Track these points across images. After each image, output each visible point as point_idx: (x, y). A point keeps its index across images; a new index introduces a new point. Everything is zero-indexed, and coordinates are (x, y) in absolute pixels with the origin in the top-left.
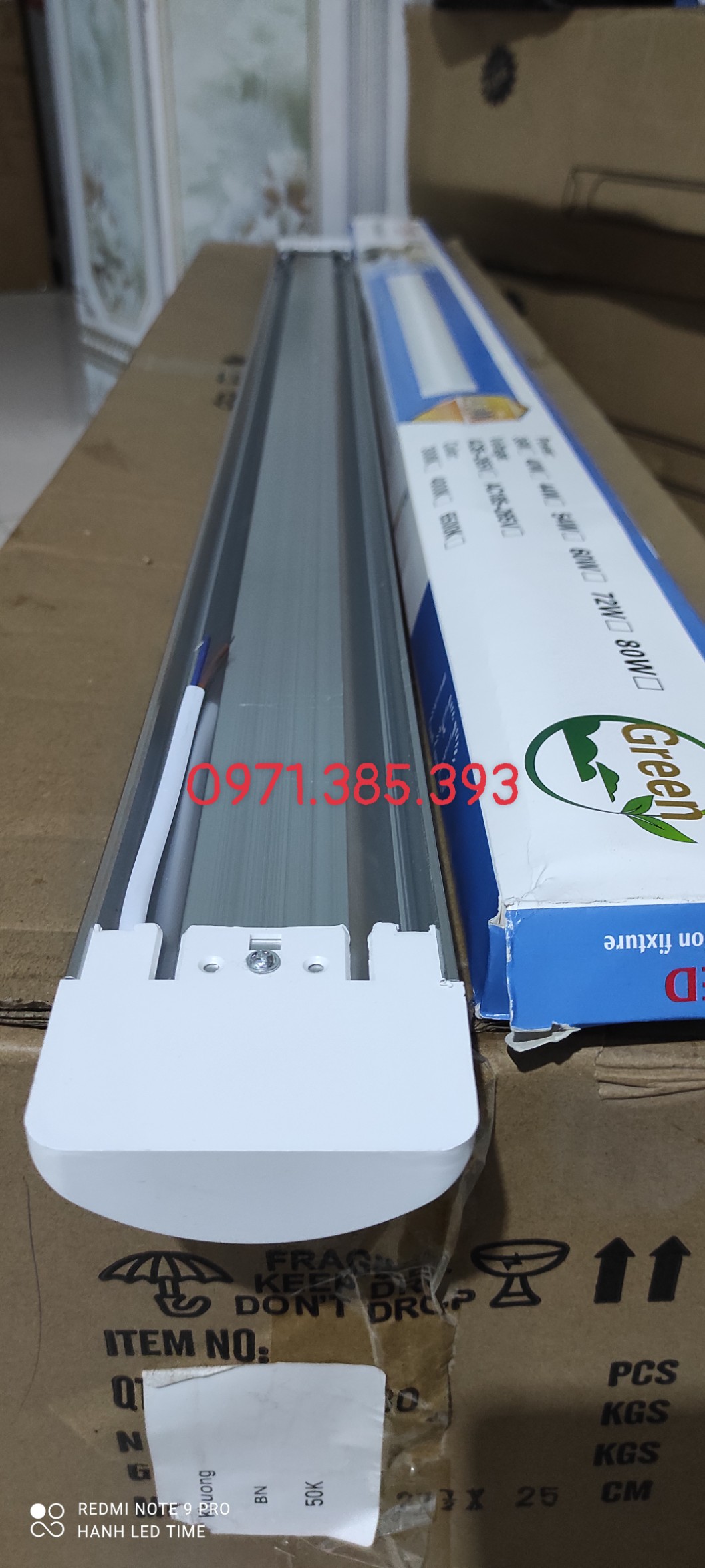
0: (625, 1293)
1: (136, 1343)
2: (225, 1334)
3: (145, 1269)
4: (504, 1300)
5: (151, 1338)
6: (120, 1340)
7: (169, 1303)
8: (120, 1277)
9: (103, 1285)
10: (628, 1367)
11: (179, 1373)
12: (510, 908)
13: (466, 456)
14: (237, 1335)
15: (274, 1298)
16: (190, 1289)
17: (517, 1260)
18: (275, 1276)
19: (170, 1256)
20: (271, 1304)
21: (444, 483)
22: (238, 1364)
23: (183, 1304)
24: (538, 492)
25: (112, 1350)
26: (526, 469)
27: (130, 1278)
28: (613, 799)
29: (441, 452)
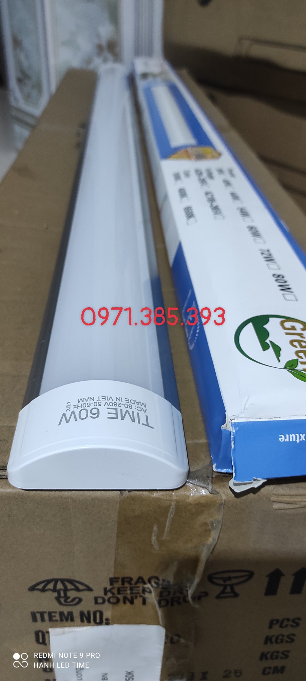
0: (279, 591)
1: (46, 617)
2: (89, 612)
3: (51, 586)
4: (222, 595)
5: (53, 614)
6: (38, 616)
7: (62, 600)
8: (38, 590)
9: (30, 593)
10: (277, 621)
11: (67, 629)
12: (233, 421)
13: (194, 177)
14: (95, 614)
15: (113, 597)
16: (72, 594)
17: (229, 579)
18: (113, 588)
19: (63, 581)
20: (111, 600)
21: (184, 191)
22: (95, 626)
23: (69, 600)
24: (230, 197)
25: (35, 620)
26: (222, 185)
27: (43, 590)
28: (279, 361)
29: (182, 175)
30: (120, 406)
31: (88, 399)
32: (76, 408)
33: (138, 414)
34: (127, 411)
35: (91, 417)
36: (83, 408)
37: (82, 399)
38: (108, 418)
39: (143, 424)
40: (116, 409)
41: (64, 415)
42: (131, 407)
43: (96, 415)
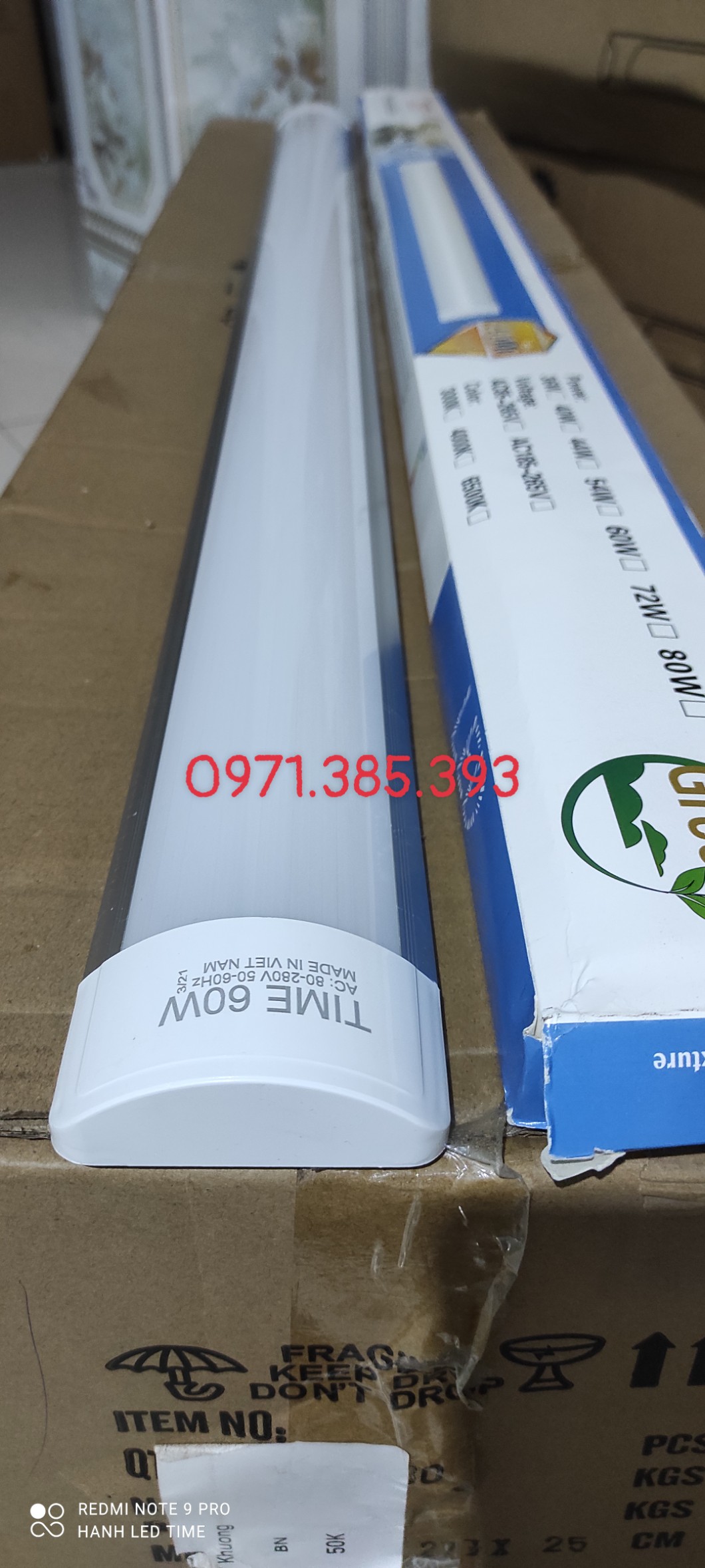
0: (663, 1379)
1: (147, 1422)
2: (240, 1415)
3: (154, 1360)
4: (535, 1385)
5: (162, 1417)
6: (130, 1420)
7: (181, 1389)
8: (128, 1367)
9: (110, 1374)
10: (663, 1440)
11: (192, 1449)
12: (548, 1022)
13: (489, 399)
14: (253, 1417)
15: (290, 1385)
16: (201, 1378)
17: (550, 1351)
18: (291, 1367)
19: (179, 1351)
20: (288, 1391)
21: (466, 436)
22: (254, 1443)
23: (195, 1390)
24: (570, 450)
25: (123, 1427)
26: (555, 418)
27: (138, 1368)
28: (661, 873)
29: (462, 396)
30: (296, 980)
31: (225, 964)
32: (199, 984)
33: (337, 998)
34: (312, 993)
35: (232, 1007)
36: (214, 986)
37: (213, 964)
38: (270, 1010)
39: (347, 1023)
40: (288, 989)
41: (172, 1000)
42: (320, 983)
43: (242, 1004)
